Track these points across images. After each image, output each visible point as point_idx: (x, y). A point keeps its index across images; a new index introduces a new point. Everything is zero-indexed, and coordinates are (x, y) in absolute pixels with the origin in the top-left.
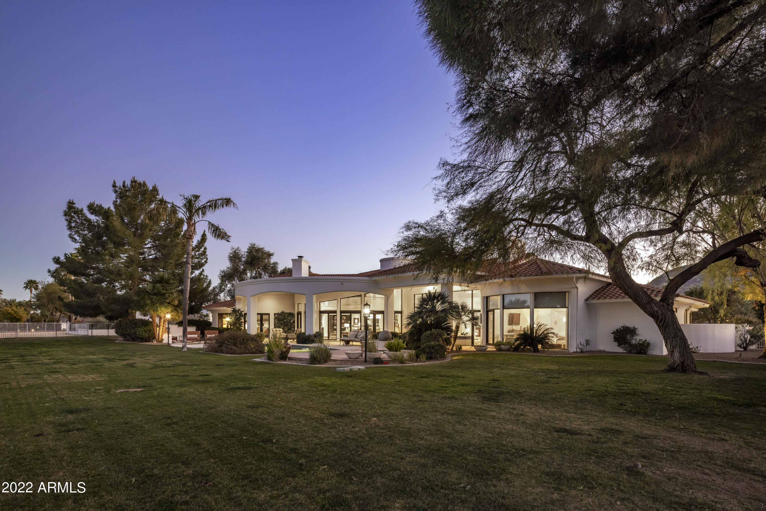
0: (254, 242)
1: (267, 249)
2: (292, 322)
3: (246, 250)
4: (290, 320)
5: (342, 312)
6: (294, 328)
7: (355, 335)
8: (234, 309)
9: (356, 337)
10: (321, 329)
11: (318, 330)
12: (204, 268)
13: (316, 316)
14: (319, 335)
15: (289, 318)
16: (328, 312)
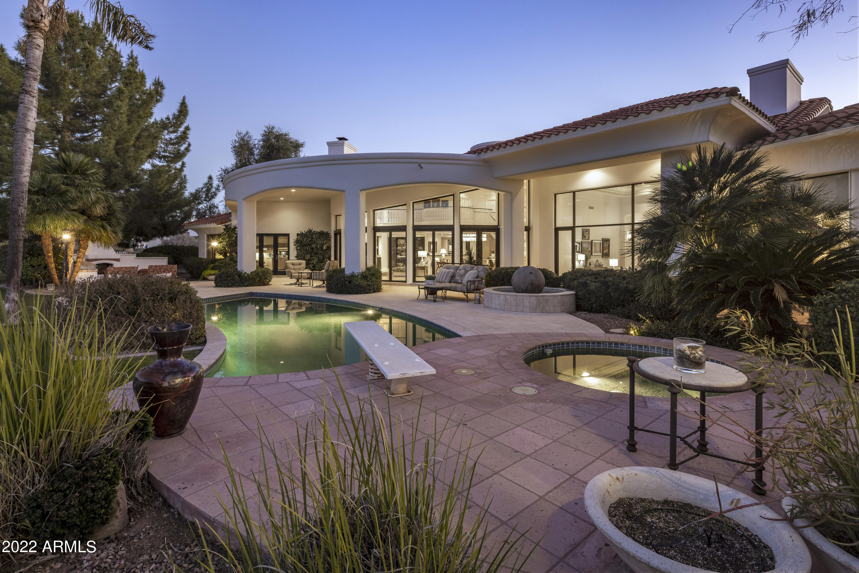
0: (272, 124)
1: (294, 136)
2: (325, 248)
3: (260, 137)
4: (323, 245)
5: (416, 228)
6: (330, 259)
7: (450, 275)
8: (226, 226)
9: (452, 278)
10: (377, 261)
11: (370, 264)
12: (185, 160)
13: (366, 238)
14: (373, 275)
15: (319, 242)
16: (390, 229)
